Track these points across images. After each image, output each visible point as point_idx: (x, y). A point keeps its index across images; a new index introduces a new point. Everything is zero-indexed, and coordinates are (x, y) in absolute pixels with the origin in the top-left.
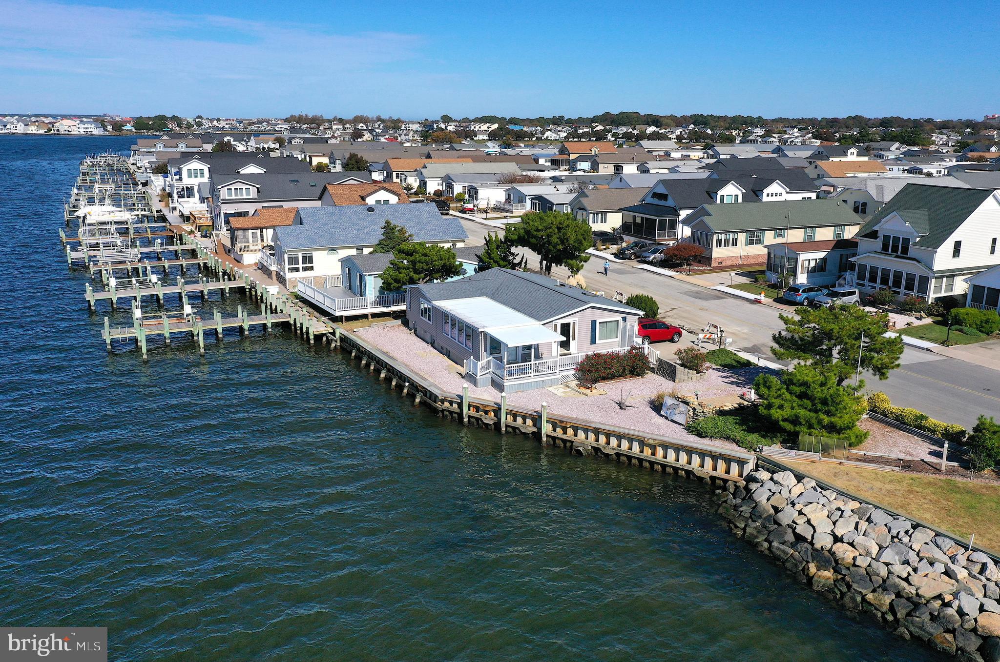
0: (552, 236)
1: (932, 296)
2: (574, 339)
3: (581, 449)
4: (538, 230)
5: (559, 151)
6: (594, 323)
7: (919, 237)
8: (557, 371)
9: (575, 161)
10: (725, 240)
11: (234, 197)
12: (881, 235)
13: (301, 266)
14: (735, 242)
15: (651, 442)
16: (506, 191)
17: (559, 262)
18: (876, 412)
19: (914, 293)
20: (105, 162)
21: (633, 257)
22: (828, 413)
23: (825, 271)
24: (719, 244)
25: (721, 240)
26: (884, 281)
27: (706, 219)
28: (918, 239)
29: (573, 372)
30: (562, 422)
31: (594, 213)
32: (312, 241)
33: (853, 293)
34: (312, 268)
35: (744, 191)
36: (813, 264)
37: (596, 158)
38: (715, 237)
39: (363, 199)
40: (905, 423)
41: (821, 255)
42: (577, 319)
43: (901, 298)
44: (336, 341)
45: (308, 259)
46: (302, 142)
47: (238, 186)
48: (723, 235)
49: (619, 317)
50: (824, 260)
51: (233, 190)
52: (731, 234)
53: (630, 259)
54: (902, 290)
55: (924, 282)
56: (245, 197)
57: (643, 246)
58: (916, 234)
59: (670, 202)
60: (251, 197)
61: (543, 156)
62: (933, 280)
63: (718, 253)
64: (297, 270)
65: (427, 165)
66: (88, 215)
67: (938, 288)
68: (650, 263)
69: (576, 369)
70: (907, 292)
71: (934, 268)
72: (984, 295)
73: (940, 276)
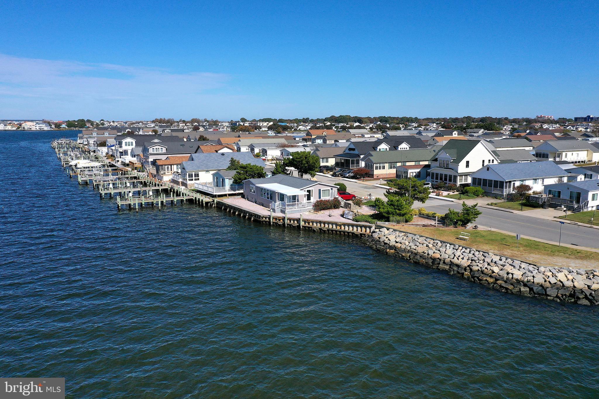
0: (303, 161)
1: (458, 183)
2: (312, 196)
3: (315, 229)
4: (297, 158)
5: (306, 134)
6: (320, 190)
7: (452, 159)
8: (306, 207)
9: (315, 139)
10: (379, 166)
11: (155, 152)
12: (438, 159)
13: (194, 178)
14: (384, 168)
15: (339, 224)
16: (280, 151)
17: (306, 173)
18: (421, 214)
19: (452, 183)
20: (64, 143)
21: (340, 175)
22: (399, 210)
23: (420, 177)
24: (377, 168)
25: (377, 167)
26: (441, 179)
27: (371, 158)
28: (452, 161)
29: (312, 207)
30: (308, 220)
31: (322, 158)
32: (199, 167)
33: (429, 184)
34: (198, 179)
35: (390, 147)
36: (414, 174)
37: (325, 137)
38: (375, 165)
39: (217, 151)
40: (429, 216)
41: (418, 170)
42: (313, 188)
43: (447, 185)
44: (215, 204)
45: (197, 175)
46: (170, 131)
47: (157, 147)
48: (378, 164)
49: (329, 188)
50: (419, 172)
51: (155, 149)
52: (382, 164)
53: (338, 176)
54: (448, 182)
55: (455, 177)
56: (160, 152)
57: (344, 171)
58: (451, 158)
59: (356, 152)
60: (163, 152)
61: (298, 137)
62: (459, 177)
63: (376, 172)
64: (192, 180)
65: (241, 140)
66: (78, 164)
67: (461, 180)
68: (347, 178)
69: (313, 206)
70: (449, 182)
71: (459, 172)
72: (476, 181)
73: (461, 175)
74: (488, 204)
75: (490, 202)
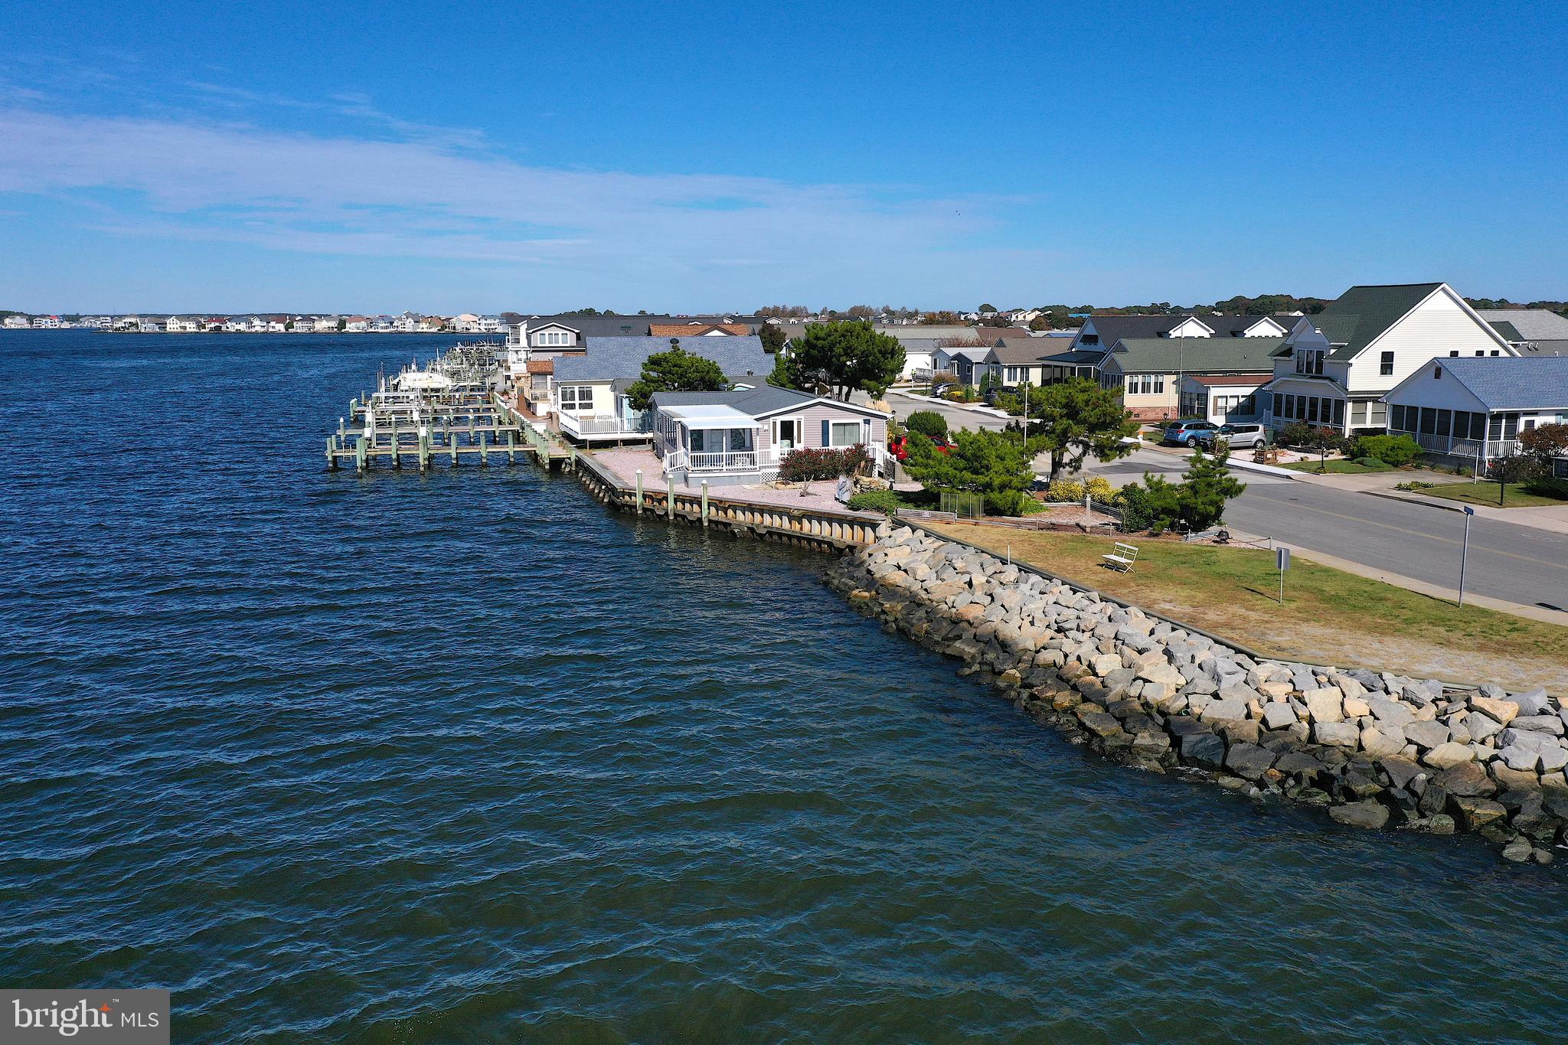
2: (799, 442)
3: (736, 530)
6: (825, 424)
7: (1334, 347)
8: (758, 467)
10: (1143, 384)
12: (1295, 351)
13: (577, 402)
14: (1159, 388)
16: (933, 356)
19: (1331, 425)
23: (1253, 413)
24: (1134, 389)
25: (1136, 384)
26: (1301, 414)
27: (1118, 357)
28: (1333, 351)
29: (777, 470)
31: (1009, 368)
32: (593, 372)
33: (1256, 429)
34: (590, 406)
36: (1233, 403)
38: (1127, 379)
41: (1248, 391)
42: (802, 417)
43: (1317, 432)
44: (571, 465)
45: (586, 395)
47: (553, 330)
48: (1140, 377)
50: (1251, 398)
52: (1153, 377)
54: (1318, 423)
55: (1340, 405)
56: (560, 344)
58: (1327, 343)
59: (1100, 347)
60: (568, 345)
62: (1350, 405)
63: (1132, 401)
64: (572, 406)
66: (402, 381)
67: (1359, 416)
69: (782, 467)
70: (1324, 424)
71: (1350, 389)
72: (1404, 416)
73: (1361, 399)
74: (1399, 488)
75: (1406, 481)
